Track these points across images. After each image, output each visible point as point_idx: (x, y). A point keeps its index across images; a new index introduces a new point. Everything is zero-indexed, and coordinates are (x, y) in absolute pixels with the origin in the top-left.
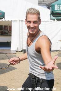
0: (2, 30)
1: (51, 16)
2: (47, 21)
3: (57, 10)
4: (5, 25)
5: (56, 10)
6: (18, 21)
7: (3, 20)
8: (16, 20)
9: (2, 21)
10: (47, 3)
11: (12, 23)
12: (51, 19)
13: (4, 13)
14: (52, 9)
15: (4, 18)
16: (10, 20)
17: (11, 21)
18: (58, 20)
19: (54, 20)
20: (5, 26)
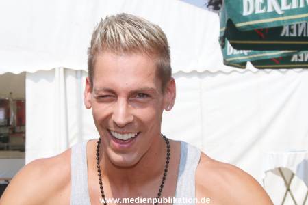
1: (223, 46)
2: (207, 73)
3: (255, 16)
5: (246, 13)
6: (59, 75)
8: (48, 68)
11: (29, 83)
12: (227, 63)
14: (229, 8)
16: (17, 71)
18: (260, 64)
19: (242, 65)
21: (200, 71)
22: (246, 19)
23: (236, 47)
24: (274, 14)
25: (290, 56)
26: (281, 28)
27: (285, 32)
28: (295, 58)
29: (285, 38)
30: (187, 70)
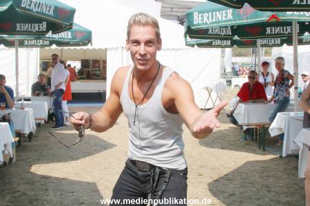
0: (90, 69)
1: (186, 37)
2: (179, 49)
3: (198, 24)
4: (94, 59)
5: (195, 23)
6: (120, 49)
7: (89, 47)
8: (116, 47)
9: (88, 49)
10: (179, 14)
11: (108, 53)
12: (187, 45)
13: (91, 32)
14: (189, 21)
15: (90, 44)
16: (103, 48)
17: (106, 49)
18: (200, 45)
19: (193, 46)
20: (95, 62)
21: (176, 48)
22: (195, 25)
23: (191, 37)
24: (206, 23)
25: (212, 42)
26: (208, 30)
27: (210, 32)
28: (213, 44)
29: (210, 34)
30: (171, 48)
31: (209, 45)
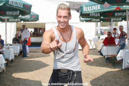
0: (37, 32)
1: (80, 17)
2: (77, 23)
3: (86, 11)
4: (40, 27)
5: (84, 11)
6: (51, 23)
8: (49, 22)
9: (37, 23)
10: (77, 8)
11: (46, 25)
12: (80, 21)
13: (38, 16)
14: (81, 10)
15: (38, 21)
16: (44, 22)
18: (86, 21)
19: (83, 21)
20: (40, 29)
21: (76, 22)
22: (84, 12)
23: (82, 17)
24: (89, 11)
26: (89, 14)
27: (91, 15)
28: (92, 20)
29: (90, 16)
30: (73, 23)
31: (90, 21)
